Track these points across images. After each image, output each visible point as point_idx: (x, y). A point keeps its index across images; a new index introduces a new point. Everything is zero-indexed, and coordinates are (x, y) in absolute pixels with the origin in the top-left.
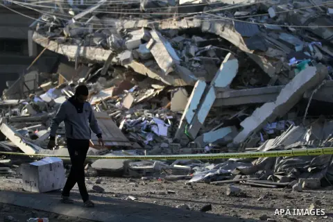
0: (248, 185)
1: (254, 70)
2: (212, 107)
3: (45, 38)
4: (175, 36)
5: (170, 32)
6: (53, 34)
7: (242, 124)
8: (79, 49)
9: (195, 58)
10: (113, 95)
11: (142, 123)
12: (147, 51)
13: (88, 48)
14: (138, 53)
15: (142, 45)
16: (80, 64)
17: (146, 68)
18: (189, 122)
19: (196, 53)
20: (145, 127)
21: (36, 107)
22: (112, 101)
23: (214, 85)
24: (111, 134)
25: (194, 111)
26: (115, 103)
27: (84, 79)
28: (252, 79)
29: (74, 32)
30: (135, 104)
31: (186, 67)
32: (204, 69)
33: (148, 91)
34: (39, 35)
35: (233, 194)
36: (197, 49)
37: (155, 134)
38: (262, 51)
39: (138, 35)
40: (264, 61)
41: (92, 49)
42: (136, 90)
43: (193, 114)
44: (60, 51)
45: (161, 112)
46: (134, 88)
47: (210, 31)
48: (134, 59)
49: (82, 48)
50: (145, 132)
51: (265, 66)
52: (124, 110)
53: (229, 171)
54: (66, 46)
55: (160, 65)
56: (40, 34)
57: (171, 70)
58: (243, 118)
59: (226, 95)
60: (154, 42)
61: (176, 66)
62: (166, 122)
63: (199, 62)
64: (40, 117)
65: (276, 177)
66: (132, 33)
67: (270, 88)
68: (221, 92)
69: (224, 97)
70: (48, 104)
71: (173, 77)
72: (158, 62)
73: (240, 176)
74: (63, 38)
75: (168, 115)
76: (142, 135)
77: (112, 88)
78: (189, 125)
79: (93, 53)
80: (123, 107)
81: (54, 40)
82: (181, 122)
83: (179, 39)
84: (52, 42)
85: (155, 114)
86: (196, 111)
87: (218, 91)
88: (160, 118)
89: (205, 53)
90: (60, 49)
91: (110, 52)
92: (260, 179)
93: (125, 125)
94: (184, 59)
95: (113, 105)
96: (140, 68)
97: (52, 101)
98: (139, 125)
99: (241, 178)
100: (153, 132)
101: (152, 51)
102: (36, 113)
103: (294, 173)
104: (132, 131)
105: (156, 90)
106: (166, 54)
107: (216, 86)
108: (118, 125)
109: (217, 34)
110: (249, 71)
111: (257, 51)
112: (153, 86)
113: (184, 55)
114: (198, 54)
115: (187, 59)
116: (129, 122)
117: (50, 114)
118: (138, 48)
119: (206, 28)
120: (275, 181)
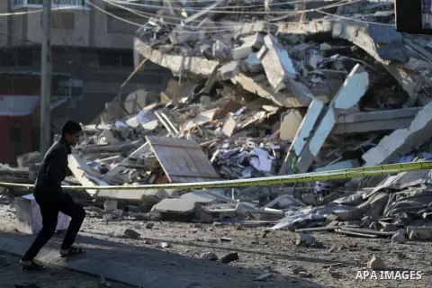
0: (343, 234)
1: (393, 87)
2: (330, 134)
3: (148, 47)
4: (298, 43)
5: (291, 37)
6: (158, 41)
7: (364, 157)
8: (184, 60)
9: (317, 71)
10: (214, 118)
11: (239, 155)
12: (258, 62)
13: (193, 58)
14: (246, 65)
15: (252, 55)
16: (184, 80)
17: (255, 84)
18: (298, 153)
19: (318, 65)
20: (242, 159)
21: (117, 134)
22: (211, 126)
23: (333, 106)
24: (197, 168)
25: (305, 139)
26: (214, 128)
27: (186, 99)
28: (390, 99)
29: (181, 39)
30: (236, 131)
31: (303, 82)
32: (327, 85)
33: (258, 113)
34: (142, 43)
35: (303, 244)
36: (321, 59)
37: (255, 169)
38: (400, 62)
39: (250, 42)
40: (403, 74)
41: (198, 59)
42: (243, 113)
43: (304, 143)
44: (163, 64)
45: (268, 141)
46: (241, 110)
47: (341, 37)
48: (241, 71)
49: (187, 59)
50: (242, 166)
51: (404, 81)
52: (222, 138)
53: (325, 216)
54: (169, 57)
55: (270, 80)
56: (144, 41)
57: (283, 86)
58: (367, 149)
59: (350, 119)
60: (267, 51)
61: (289, 81)
62: (271, 153)
63: (322, 76)
64: (121, 146)
65: (381, 225)
66: (245, 39)
67: (406, 110)
68: (344, 115)
69: (347, 121)
70: (135, 130)
71: (284, 95)
72: (268, 76)
73: (336, 222)
74: (168, 46)
75: (276, 145)
76: (238, 170)
77: (214, 110)
78: (297, 158)
79: (198, 64)
80: (223, 134)
81: (157, 49)
82: (288, 154)
83: (303, 47)
84: (155, 51)
85: (259, 144)
86: (308, 140)
87: (339, 113)
88: (264, 149)
89: (330, 65)
90: (164, 60)
91: (216, 63)
92: (361, 227)
93: (217, 157)
94: (301, 72)
95: (211, 131)
96: (249, 84)
97: (140, 126)
98: (235, 157)
99: (337, 224)
100: (252, 167)
101: (263, 62)
102: (118, 141)
103: (403, 219)
104: (225, 165)
105: (267, 112)
106: (277, 65)
107: (336, 107)
108: (210, 157)
109: (350, 40)
110: (387, 89)
111: (394, 62)
112: (264, 107)
113: (303, 67)
114: (321, 66)
115: (306, 72)
116: (222, 153)
117: (134, 143)
118: (247, 58)
119: (336, 32)
120: (379, 229)
